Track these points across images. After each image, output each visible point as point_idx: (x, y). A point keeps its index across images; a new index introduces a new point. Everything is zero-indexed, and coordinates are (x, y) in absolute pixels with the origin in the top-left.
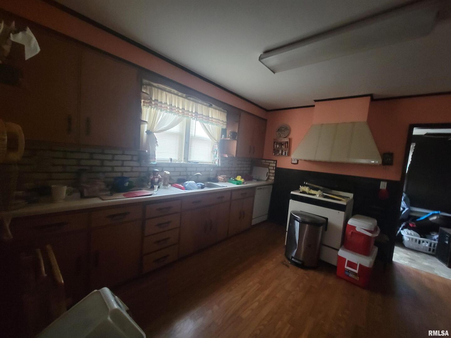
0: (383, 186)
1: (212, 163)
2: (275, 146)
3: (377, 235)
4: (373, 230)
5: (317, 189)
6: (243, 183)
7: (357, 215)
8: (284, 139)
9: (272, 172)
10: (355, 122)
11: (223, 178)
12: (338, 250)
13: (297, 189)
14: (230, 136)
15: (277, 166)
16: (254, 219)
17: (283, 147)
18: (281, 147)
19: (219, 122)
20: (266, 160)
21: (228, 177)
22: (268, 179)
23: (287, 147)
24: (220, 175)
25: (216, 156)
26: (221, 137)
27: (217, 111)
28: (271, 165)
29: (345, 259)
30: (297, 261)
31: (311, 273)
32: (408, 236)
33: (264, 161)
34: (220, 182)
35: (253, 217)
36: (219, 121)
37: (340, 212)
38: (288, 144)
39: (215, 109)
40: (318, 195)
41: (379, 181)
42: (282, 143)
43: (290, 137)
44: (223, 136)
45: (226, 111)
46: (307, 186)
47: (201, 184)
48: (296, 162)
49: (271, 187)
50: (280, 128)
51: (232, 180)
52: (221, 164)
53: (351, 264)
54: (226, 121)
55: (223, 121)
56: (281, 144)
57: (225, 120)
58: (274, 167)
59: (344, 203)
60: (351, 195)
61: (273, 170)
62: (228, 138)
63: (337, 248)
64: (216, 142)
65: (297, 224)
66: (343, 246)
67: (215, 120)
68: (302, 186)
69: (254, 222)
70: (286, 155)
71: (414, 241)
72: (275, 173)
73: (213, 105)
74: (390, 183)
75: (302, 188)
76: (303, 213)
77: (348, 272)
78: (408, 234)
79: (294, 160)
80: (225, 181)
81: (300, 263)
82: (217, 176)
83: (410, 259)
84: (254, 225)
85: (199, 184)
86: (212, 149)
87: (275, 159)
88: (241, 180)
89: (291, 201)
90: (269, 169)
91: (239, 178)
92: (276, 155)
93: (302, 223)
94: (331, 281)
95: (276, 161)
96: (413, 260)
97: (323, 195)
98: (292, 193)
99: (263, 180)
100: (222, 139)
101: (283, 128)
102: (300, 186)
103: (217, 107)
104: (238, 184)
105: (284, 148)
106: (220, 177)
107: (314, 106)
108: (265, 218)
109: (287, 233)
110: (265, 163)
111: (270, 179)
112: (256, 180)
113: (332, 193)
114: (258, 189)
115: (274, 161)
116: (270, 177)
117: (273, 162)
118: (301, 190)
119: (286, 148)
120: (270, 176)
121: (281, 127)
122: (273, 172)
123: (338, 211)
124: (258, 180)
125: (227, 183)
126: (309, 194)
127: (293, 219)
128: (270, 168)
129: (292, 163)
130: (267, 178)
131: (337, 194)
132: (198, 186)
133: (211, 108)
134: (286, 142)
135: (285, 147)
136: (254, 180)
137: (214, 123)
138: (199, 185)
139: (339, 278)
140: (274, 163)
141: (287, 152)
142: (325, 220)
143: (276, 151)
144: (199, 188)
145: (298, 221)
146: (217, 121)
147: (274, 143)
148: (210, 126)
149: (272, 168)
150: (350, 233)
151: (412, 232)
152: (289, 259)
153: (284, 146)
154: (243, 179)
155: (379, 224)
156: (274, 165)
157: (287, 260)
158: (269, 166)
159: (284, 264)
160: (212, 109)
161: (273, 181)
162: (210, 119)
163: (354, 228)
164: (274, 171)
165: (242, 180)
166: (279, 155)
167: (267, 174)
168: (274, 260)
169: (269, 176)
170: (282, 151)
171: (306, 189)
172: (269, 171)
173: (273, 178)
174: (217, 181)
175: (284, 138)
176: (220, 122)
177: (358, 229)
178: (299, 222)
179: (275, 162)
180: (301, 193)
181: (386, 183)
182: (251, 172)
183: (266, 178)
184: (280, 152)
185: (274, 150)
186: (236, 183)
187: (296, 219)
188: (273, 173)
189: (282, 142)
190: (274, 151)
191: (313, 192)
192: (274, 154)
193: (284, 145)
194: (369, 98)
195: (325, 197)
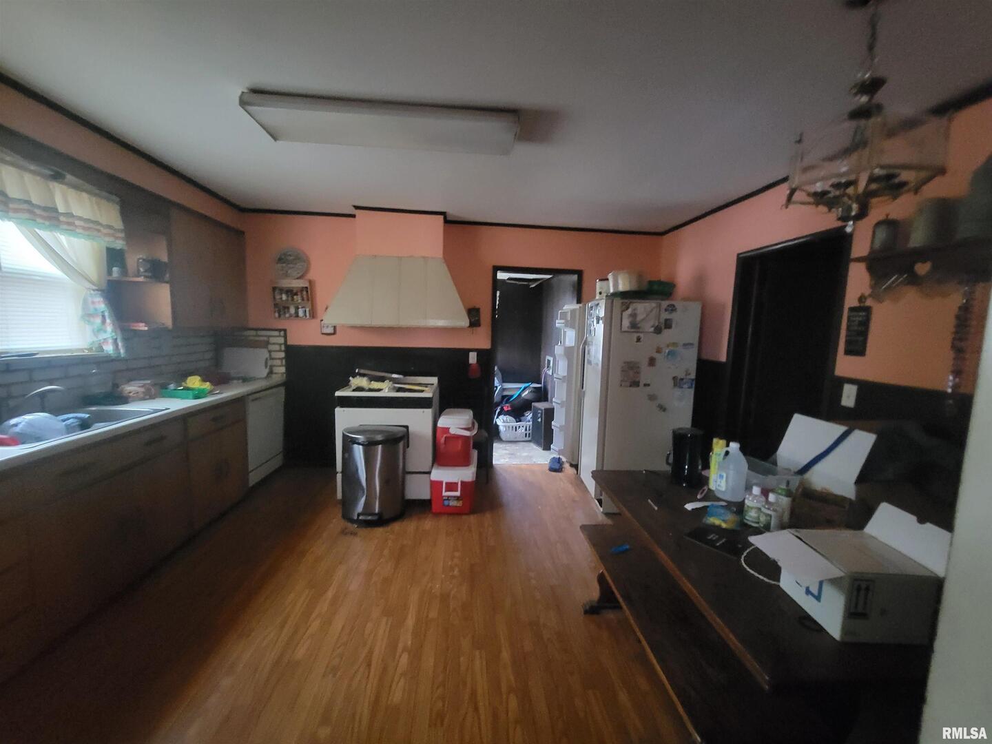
0: (473, 359)
1: (91, 349)
2: (278, 297)
3: (475, 433)
4: (470, 426)
5: (382, 379)
6: (211, 393)
7: (447, 410)
8: (297, 280)
9: (277, 357)
10: (427, 257)
11: (142, 390)
12: (429, 473)
13: (345, 384)
14: (142, 270)
15: (289, 343)
16: (253, 470)
17: (298, 298)
18: (293, 300)
19: (99, 231)
20: (256, 330)
21: (155, 384)
22: (271, 372)
23: (308, 300)
24: (129, 380)
25: (101, 330)
26: (110, 272)
27: (84, 195)
28: (272, 340)
29: (441, 483)
30: (369, 518)
31: (397, 526)
32: (504, 424)
33: (253, 333)
34: (133, 401)
35: (250, 468)
36: (98, 227)
37: (426, 410)
38: (307, 292)
39: (75, 187)
40: (386, 390)
41: (466, 352)
42: (295, 291)
43: (310, 276)
44: (115, 269)
45: (118, 199)
46: (363, 375)
47: (76, 418)
48: (330, 330)
49: (282, 390)
50: (283, 257)
51: (175, 390)
52: (127, 349)
53: (451, 486)
54: (123, 228)
55: (110, 227)
56: (291, 292)
57: (119, 224)
58: (280, 345)
59: (428, 394)
60: (434, 380)
61: (280, 351)
62: (138, 276)
63: (428, 470)
64: (94, 288)
65: (358, 451)
66: (435, 466)
67: (81, 223)
68: (353, 377)
69: (254, 478)
70: (308, 317)
71: (511, 428)
72: (287, 358)
73: (69, 177)
74: (480, 352)
75: (356, 381)
76: (365, 428)
77: (448, 499)
78: (504, 422)
79: (327, 327)
80: (149, 396)
81: (375, 518)
82: (116, 386)
83: (509, 454)
84: (253, 487)
85: (68, 419)
86: (84, 309)
87: (280, 327)
88: (202, 385)
89: (338, 411)
90: (270, 352)
91: (195, 382)
92: (282, 316)
93: (369, 446)
94: (428, 524)
95: (285, 330)
96: (512, 454)
97: (395, 387)
98: (338, 394)
99: (258, 379)
100: (111, 278)
101: (290, 255)
102: (351, 378)
103: (81, 182)
104: (196, 397)
105: (300, 301)
106: (131, 388)
107: (354, 216)
108: (277, 462)
109: (339, 477)
110: (257, 338)
111: (276, 373)
112: (240, 381)
113: (408, 382)
114: (253, 400)
115: (280, 330)
116: (276, 370)
117: (276, 333)
118: (353, 386)
119: (306, 301)
120: (275, 366)
121: (285, 254)
122: (281, 357)
123: (422, 410)
124: (245, 380)
125: (157, 400)
126: (370, 390)
127: (348, 442)
128: (271, 347)
129: (323, 334)
130: (267, 371)
131: (413, 382)
132: (66, 426)
133: (62, 183)
134: (303, 288)
135: (303, 300)
136: (235, 381)
137: (77, 230)
138: (71, 421)
139: (438, 515)
140: (280, 336)
141: (307, 310)
142: (405, 429)
143: (281, 309)
144: (70, 429)
145: (359, 444)
146: (91, 225)
147: (274, 289)
148: (63, 240)
149: (277, 347)
150: (443, 440)
151: (509, 418)
152: (352, 521)
153: (299, 296)
154: (208, 383)
155: (475, 416)
156: (281, 340)
157: (349, 525)
158: (268, 343)
159: (346, 534)
160: (64, 187)
161: (285, 375)
162: (62, 218)
163: (446, 430)
164: (282, 355)
165: (207, 386)
166: (291, 316)
167: (266, 363)
168: (325, 535)
169: (271, 367)
170: (297, 308)
171: (362, 382)
172: (270, 355)
173: (283, 370)
174: (124, 400)
175: (298, 278)
176: (102, 229)
177: (453, 431)
178: (362, 445)
179: (282, 333)
180: (354, 390)
181: (476, 353)
182: (217, 361)
183: (265, 372)
184: (292, 310)
185: (276, 305)
186: (191, 397)
187: (354, 441)
188: (281, 359)
189: (293, 288)
190: (277, 309)
191: (375, 385)
192: (277, 315)
193: (299, 293)
194: (441, 217)
195: (399, 390)
